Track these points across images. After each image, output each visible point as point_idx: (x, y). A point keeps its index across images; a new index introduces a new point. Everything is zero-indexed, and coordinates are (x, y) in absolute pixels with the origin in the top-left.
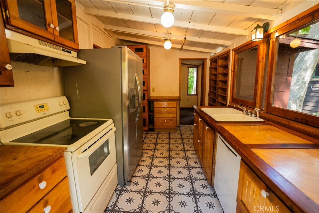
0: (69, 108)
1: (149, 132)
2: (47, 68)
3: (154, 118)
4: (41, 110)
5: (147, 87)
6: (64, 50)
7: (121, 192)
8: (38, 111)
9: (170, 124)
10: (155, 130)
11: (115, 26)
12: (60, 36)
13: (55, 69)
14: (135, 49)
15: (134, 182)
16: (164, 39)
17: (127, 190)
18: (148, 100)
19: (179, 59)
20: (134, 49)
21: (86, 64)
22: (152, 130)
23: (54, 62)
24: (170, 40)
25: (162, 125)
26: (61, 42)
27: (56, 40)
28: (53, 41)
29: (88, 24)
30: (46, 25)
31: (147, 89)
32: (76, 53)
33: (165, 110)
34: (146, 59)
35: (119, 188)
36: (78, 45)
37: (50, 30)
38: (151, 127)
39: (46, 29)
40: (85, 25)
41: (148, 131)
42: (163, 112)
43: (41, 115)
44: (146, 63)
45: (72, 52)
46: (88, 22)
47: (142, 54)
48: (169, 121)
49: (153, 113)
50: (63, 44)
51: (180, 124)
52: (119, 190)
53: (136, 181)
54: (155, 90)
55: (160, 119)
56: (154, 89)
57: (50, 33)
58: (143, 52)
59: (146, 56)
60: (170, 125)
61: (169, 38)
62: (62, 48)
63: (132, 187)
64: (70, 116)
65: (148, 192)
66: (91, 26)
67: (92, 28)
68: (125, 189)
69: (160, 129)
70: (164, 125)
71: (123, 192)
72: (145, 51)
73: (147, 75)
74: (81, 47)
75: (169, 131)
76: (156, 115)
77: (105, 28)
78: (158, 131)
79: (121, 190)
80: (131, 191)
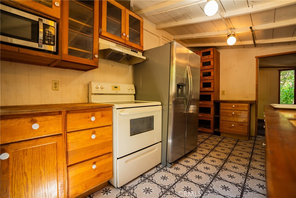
0: (135, 93)
1: (214, 136)
2: (125, 65)
3: (220, 121)
4: (115, 89)
5: (214, 88)
6: (132, 51)
7: (160, 170)
8: (113, 89)
9: (239, 129)
10: (222, 135)
11: (181, 35)
12: (129, 41)
13: (130, 67)
14: (203, 53)
15: (176, 167)
16: (227, 35)
17: (166, 170)
18: (214, 101)
19: (256, 57)
20: (201, 54)
21: (145, 59)
22: (218, 134)
23: (128, 60)
24: (233, 35)
25: (229, 129)
26: (129, 45)
27: (126, 43)
28: (125, 44)
29: (158, 37)
30: (121, 35)
31: (213, 90)
32: (142, 53)
33: (233, 113)
34: (213, 61)
35: (161, 167)
36: (143, 47)
37: (123, 37)
38: (216, 130)
39: (121, 37)
40: (157, 38)
41: (213, 134)
42: (231, 115)
43: (114, 92)
44: (213, 64)
45: (138, 52)
46: (158, 35)
47: (208, 57)
48: (238, 125)
49: (219, 115)
50: (131, 46)
51: (258, 135)
52: (160, 168)
53: (178, 167)
54: (225, 93)
55: (226, 123)
56: (223, 92)
57: (123, 39)
58: (210, 54)
59: (213, 58)
60: (239, 131)
61: (233, 33)
62: (131, 49)
63: (172, 170)
64: (135, 100)
65: (185, 179)
66: (161, 37)
67: (162, 39)
68: (165, 168)
69: (226, 133)
70: (232, 129)
71: (162, 170)
72: (212, 53)
73: (214, 76)
74: (145, 49)
75: (238, 138)
76: (222, 118)
77: (174, 39)
78: (225, 136)
79: (162, 169)
80: (170, 172)
